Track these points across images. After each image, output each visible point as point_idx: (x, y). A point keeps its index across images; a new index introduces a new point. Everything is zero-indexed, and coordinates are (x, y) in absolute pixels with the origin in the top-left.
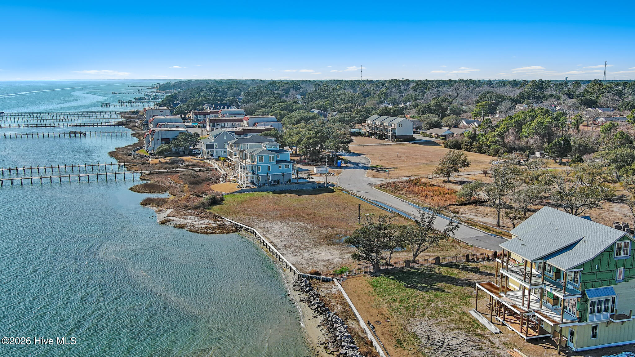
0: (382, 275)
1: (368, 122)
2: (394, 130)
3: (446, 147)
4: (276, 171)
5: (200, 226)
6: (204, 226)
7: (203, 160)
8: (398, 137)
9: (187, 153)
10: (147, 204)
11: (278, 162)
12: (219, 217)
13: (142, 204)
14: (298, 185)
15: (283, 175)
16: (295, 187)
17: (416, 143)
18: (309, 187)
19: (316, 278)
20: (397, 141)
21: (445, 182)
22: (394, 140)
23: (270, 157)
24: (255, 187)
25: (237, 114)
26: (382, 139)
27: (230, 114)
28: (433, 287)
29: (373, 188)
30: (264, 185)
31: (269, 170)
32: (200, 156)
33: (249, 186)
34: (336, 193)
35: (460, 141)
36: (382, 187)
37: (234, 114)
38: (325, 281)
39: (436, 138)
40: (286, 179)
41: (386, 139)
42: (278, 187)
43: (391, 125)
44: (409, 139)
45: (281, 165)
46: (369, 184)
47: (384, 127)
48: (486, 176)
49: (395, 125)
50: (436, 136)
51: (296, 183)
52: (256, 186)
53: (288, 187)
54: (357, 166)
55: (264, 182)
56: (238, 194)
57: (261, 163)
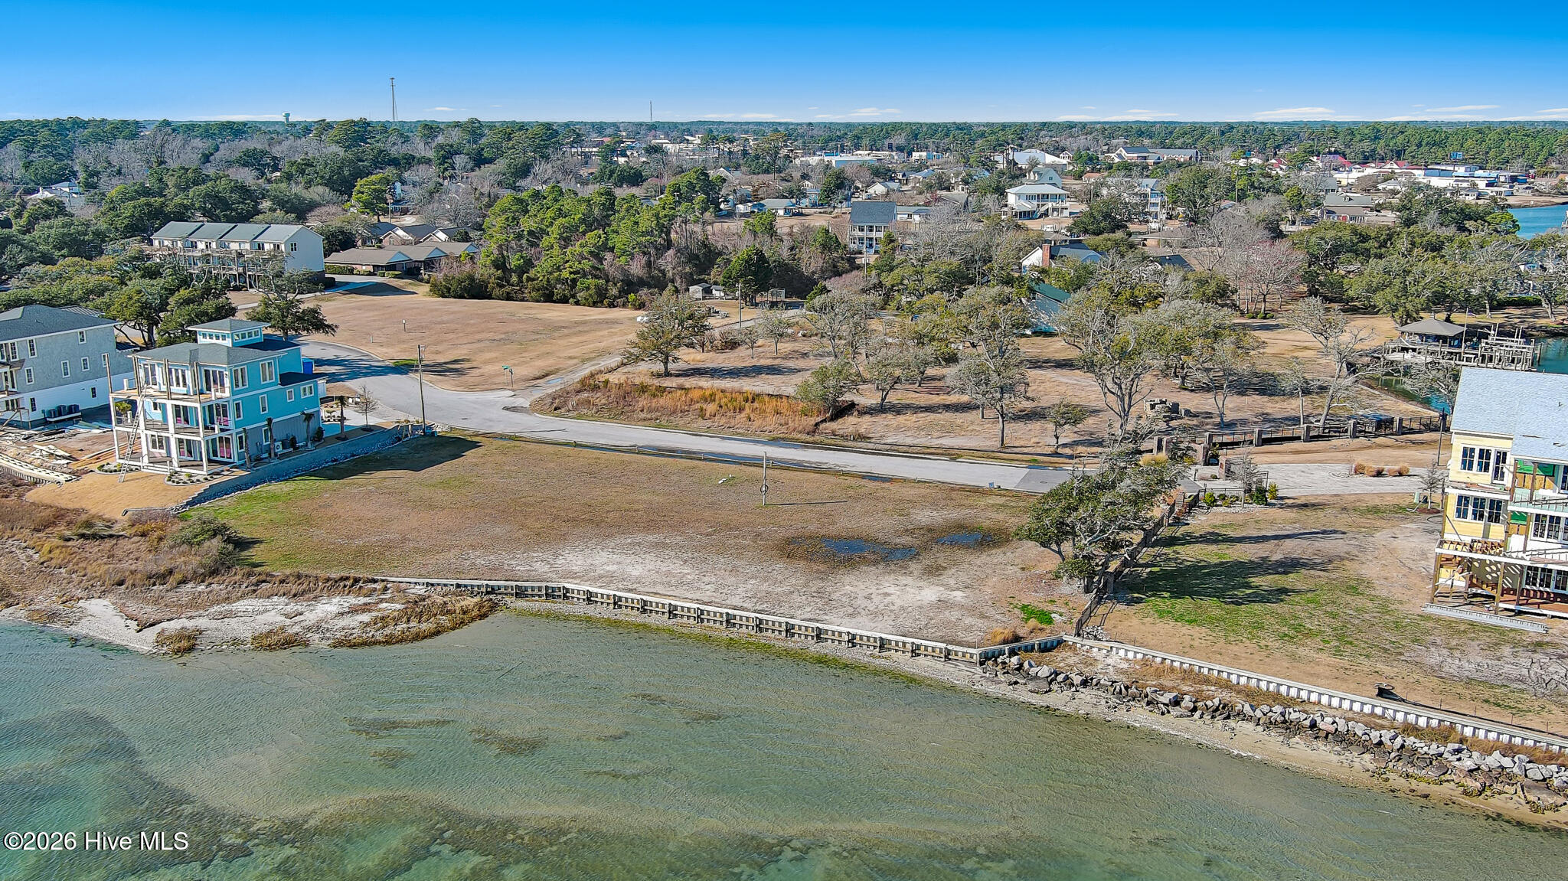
0: (1136, 595)
3: (443, 297)
5: (350, 622)
6: (362, 618)
11: (284, 380)
15: (309, 417)
18: (375, 445)
21: (659, 375)
23: (263, 366)
24: (242, 473)
28: (1263, 589)
29: (536, 415)
30: (259, 460)
31: (264, 409)
33: (218, 474)
35: (478, 276)
36: (556, 409)
38: (1043, 649)
39: (370, 274)
40: (311, 429)
42: (301, 460)
43: (260, 247)
45: (291, 388)
46: (506, 409)
47: (237, 254)
48: (702, 351)
49: (277, 247)
50: (369, 269)
51: (339, 439)
52: (237, 468)
54: (355, 368)
57: (240, 392)
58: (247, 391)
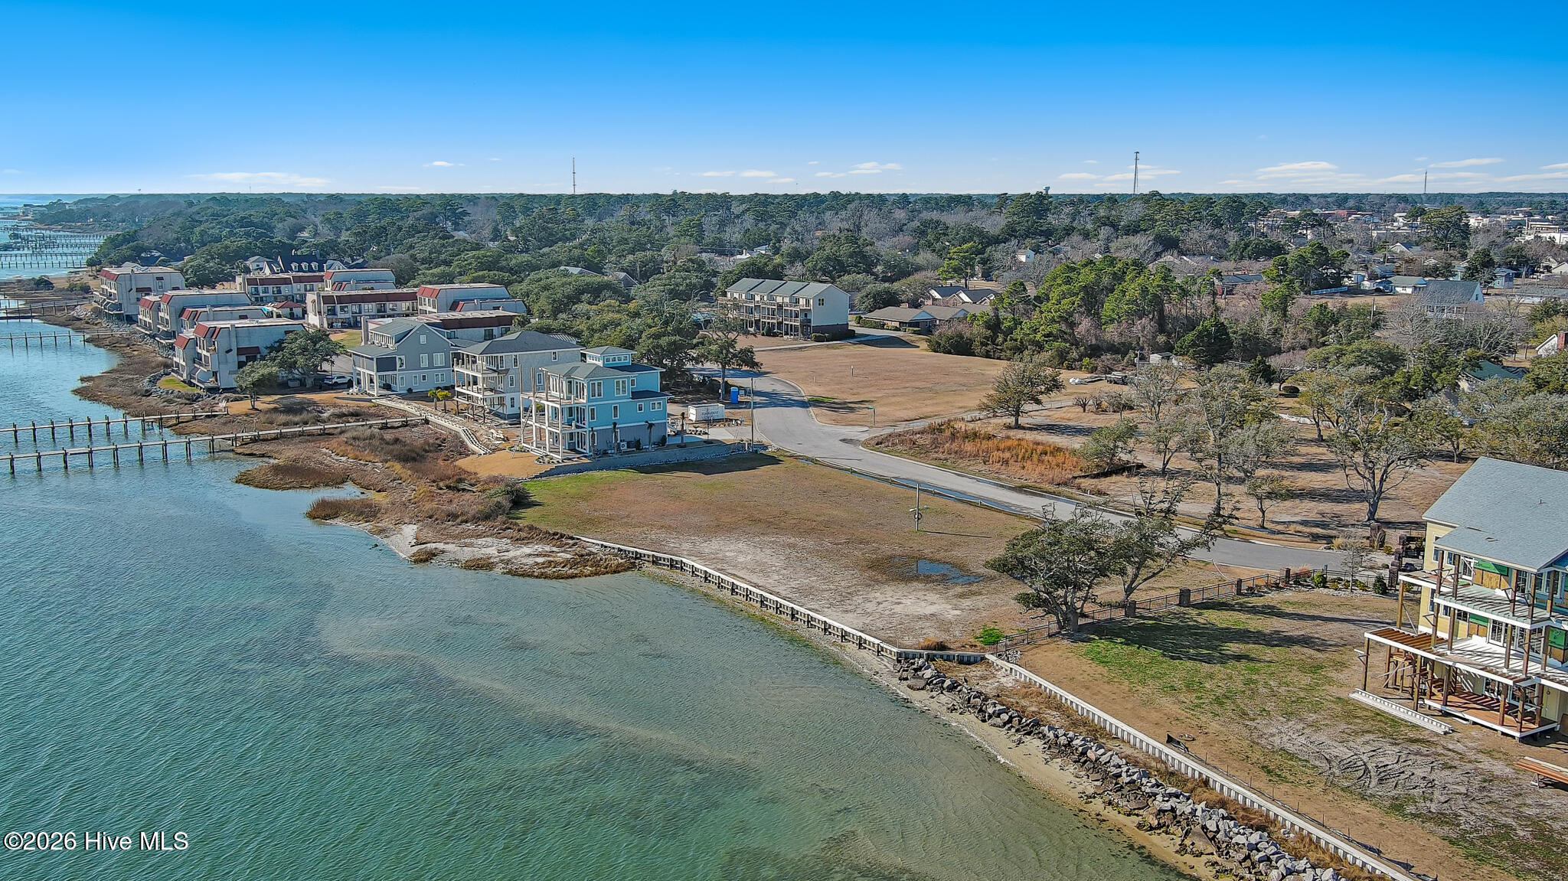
0: (1092, 636)
1: (732, 295)
2: (806, 312)
3: (935, 351)
4: (633, 418)
5: (530, 561)
6: (540, 560)
7: (370, 401)
8: (817, 329)
9: (309, 382)
10: (327, 517)
11: (636, 395)
12: (562, 536)
13: (312, 516)
14: (683, 450)
15: (651, 425)
16: (679, 455)
17: (861, 343)
18: (709, 455)
19: (942, 657)
20: (818, 339)
21: (1009, 427)
22: (806, 336)
23: (618, 383)
24: (586, 461)
25: (377, 281)
26: (775, 335)
27: (358, 282)
28: (1223, 652)
29: (861, 447)
30: (605, 453)
31: (616, 416)
32: (354, 390)
33: (569, 459)
34: (788, 463)
35: (967, 335)
36: (879, 444)
37: (368, 281)
38: (964, 661)
39: (897, 329)
40: (656, 436)
41: (787, 334)
42: (639, 458)
43: (797, 301)
44: (841, 334)
45: (642, 402)
46: (844, 440)
47: (780, 306)
48: (1084, 411)
49: (808, 302)
50: (897, 324)
51: (679, 446)
52: (586, 457)
53: (661, 456)
54: (773, 400)
55: (603, 447)
56: (553, 479)
57: (596, 400)
58: (602, 400)
